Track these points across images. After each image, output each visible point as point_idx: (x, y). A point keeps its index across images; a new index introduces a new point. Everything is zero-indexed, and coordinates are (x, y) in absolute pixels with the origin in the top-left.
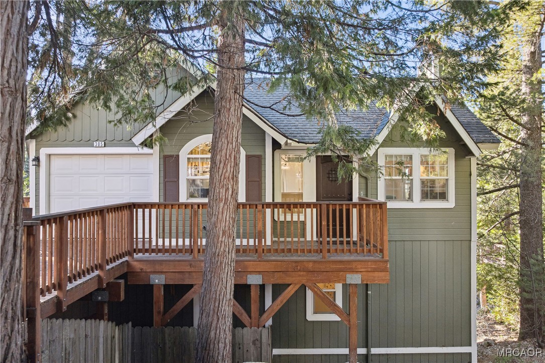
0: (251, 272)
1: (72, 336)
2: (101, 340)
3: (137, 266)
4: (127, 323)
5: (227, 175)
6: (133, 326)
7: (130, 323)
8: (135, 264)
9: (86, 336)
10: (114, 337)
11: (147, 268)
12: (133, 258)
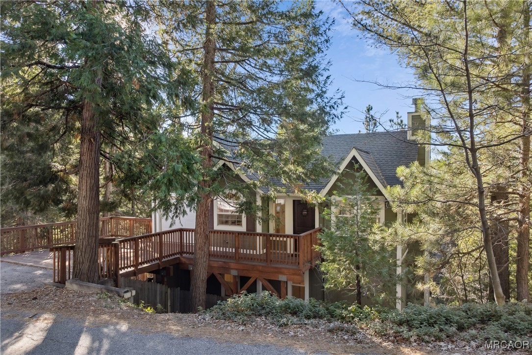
0: (232, 269)
1: (140, 287)
2: (158, 292)
3: (183, 260)
4: (177, 287)
5: (201, 221)
6: (181, 289)
7: (179, 288)
8: (182, 259)
9: (148, 289)
10: (167, 292)
11: (187, 262)
12: (182, 256)
